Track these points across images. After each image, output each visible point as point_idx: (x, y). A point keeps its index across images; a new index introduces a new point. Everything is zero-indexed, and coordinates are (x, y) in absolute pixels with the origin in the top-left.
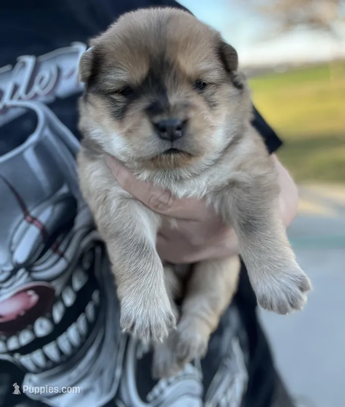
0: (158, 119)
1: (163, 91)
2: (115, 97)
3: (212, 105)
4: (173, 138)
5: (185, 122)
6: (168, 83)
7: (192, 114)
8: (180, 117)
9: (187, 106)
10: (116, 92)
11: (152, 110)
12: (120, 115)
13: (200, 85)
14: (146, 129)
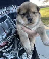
0: (28, 18)
1: (29, 14)
2: (22, 15)
3: (36, 16)
4: (30, 21)
5: (32, 18)
6: (30, 13)
7: (33, 17)
8: (31, 18)
9: (32, 16)
10: (22, 14)
11: (27, 17)
12: (23, 18)
13: (34, 13)
14: (27, 20)
